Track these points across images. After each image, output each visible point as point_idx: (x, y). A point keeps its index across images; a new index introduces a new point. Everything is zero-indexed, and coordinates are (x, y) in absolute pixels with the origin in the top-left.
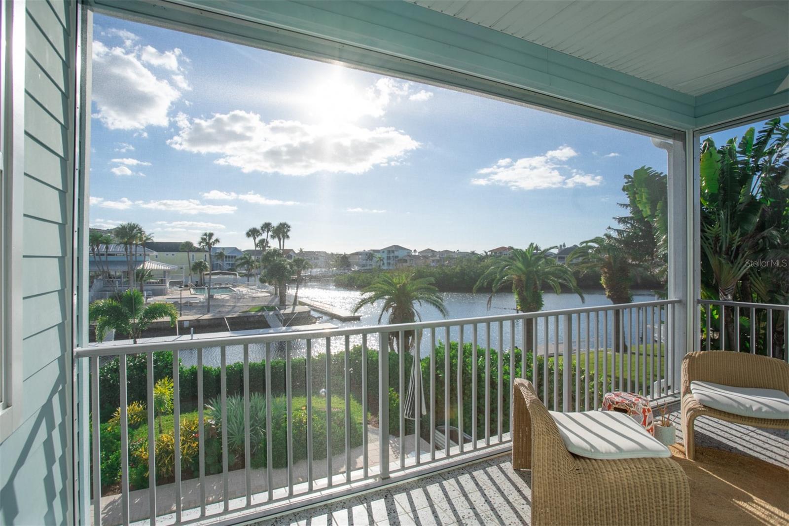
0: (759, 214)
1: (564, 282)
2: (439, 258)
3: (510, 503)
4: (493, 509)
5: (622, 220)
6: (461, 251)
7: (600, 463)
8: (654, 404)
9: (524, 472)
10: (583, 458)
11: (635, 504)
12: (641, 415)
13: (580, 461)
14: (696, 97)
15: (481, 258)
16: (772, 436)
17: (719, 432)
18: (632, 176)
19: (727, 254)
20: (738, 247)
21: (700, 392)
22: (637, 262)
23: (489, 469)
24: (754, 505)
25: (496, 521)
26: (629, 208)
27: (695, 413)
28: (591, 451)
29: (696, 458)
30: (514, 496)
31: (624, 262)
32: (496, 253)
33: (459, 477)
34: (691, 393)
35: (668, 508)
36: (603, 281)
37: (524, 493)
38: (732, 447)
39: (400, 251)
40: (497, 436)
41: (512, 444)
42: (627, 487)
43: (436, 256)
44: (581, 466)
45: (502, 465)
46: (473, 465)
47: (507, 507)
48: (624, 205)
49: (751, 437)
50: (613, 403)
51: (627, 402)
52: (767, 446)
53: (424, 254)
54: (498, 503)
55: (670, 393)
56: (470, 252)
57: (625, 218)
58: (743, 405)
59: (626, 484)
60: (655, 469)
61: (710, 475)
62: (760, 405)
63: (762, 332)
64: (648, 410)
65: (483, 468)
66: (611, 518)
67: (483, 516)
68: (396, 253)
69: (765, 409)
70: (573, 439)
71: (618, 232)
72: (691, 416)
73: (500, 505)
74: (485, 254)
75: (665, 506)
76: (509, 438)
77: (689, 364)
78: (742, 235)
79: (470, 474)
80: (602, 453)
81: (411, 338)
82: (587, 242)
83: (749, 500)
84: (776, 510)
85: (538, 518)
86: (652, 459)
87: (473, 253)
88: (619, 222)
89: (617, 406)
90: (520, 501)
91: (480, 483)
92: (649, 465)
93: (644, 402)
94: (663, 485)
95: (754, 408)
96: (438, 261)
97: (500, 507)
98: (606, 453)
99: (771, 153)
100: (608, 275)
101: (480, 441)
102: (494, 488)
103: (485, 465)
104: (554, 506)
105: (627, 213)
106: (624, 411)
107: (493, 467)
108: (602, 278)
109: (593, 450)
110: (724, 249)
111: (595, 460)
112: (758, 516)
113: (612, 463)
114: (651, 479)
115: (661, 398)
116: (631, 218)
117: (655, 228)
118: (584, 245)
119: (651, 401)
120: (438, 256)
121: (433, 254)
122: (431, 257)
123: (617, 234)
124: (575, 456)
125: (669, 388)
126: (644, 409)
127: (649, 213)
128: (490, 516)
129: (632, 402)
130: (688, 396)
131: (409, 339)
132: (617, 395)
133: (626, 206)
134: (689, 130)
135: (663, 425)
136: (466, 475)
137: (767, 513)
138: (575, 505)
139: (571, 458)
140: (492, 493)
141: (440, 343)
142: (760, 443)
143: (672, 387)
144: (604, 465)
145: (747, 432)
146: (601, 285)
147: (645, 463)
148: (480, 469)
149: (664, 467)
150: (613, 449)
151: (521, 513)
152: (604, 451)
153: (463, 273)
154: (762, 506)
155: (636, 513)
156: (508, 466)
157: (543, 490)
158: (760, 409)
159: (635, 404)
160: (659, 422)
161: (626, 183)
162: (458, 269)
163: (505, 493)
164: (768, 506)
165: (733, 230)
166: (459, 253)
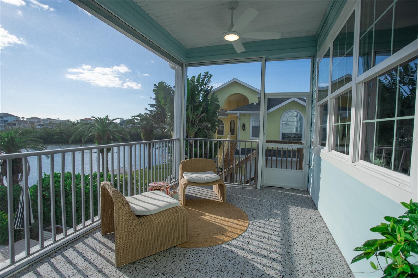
0: (202, 107)
1: (123, 136)
2: (43, 123)
3: (102, 255)
4: (90, 263)
5: (152, 106)
6: (60, 119)
7: (151, 216)
8: (170, 185)
9: (108, 235)
10: (142, 216)
11: (167, 231)
12: (166, 190)
13: (141, 218)
14: (187, 49)
15: (74, 124)
16: (209, 190)
17: (193, 192)
18: (157, 85)
19: (191, 123)
20: (195, 120)
21: (188, 176)
22: (158, 126)
23: (86, 241)
24: (206, 216)
25: (93, 269)
26: (155, 100)
27: (186, 185)
28: (146, 211)
29: (186, 205)
30: (103, 250)
31: (152, 126)
32: (84, 121)
33: (64, 253)
34: (184, 177)
35: (180, 227)
36: (142, 136)
37: (109, 246)
38: (197, 197)
39: (9, 117)
40: (90, 220)
41: (100, 221)
42: (163, 224)
43: (41, 122)
44: (141, 221)
45: (94, 235)
46: (74, 241)
47: (100, 258)
48: (153, 98)
49: (203, 191)
50: (154, 187)
51: (160, 185)
52: (207, 194)
53: (31, 120)
54: (93, 258)
55: (174, 180)
56: (66, 120)
57: (153, 105)
58: (202, 178)
59: (163, 222)
60: (175, 212)
61: (192, 210)
62: (207, 177)
63: (201, 154)
64: (169, 187)
65: (81, 241)
66: (157, 242)
67: (83, 270)
68: (5, 119)
69: (208, 178)
70: (137, 208)
71: (150, 111)
72: (185, 187)
73: (95, 259)
74: (77, 122)
75: (179, 227)
76: (98, 219)
77: (182, 166)
78: (196, 115)
79: (72, 247)
80: (152, 211)
81: (20, 175)
82: (135, 116)
83: (204, 215)
84: (212, 215)
85: (119, 257)
86: (173, 207)
87: (68, 121)
88: (151, 106)
89: (155, 188)
90: (107, 252)
91: (80, 251)
92: (172, 211)
93: (167, 184)
94: (178, 218)
95: (205, 179)
96: (42, 125)
97: (95, 260)
98: (153, 210)
99: (205, 85)
100: (144, 133)
101: (78, 225)
102: (90, 250)
103: (82, 239)
104: (129, 246)
105: (154, 102)
106: (159, 190)
107: (88, 239)
108: (142, 134)
109: (147, 211)
110: (190, 121)
111: (148, 215)
112: (208, 220)
113: (156, 214)
114: (173, 217)
115: (171, 183)
116: (156, 105)
117: (166, 110)
118: (133, 118)
119: (169, 184)
120: (42, 122)
121: (39, 120)
122: (37, 122)
123: (149, 112)
124: (138, 216)
125: (174, 178)
126: (167, 187)
127: (163, 103)
128: (88, 268)
129: (162, 185)
130: (182, 179)
131: (18, 176)
132: (155, 183)
133: (154, 99)
134: (184, 63)
135: (174, 193)
136: (69, 249)
137: (210, 217)
138: (139, 242)
139: (136, 217)
140: (89, 254)
141: (45, 175)
142: (205, 193)
143: (175, 178)
144: (153, 217)
145: (201, 190)
146: (141, 137)
147: (171, 210)
148: (79, 243)
149: (178, 210)
150: (156, 208)
151: (109, 258)
152: (152, 210)
153: (61, 133)
154: (208, 216)
155: (167, 235)
156: (99, 235)
157: (122, 240)
158: (207, 179)
159: (163, 186)
160: (172, 193)
161: (154, 88)
162: (58, 130)
163: (98, 250)
164: (210, 215)
165: (194, 113)
166: (58, 120)
